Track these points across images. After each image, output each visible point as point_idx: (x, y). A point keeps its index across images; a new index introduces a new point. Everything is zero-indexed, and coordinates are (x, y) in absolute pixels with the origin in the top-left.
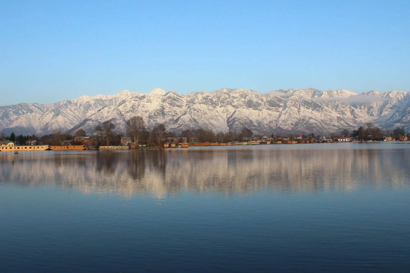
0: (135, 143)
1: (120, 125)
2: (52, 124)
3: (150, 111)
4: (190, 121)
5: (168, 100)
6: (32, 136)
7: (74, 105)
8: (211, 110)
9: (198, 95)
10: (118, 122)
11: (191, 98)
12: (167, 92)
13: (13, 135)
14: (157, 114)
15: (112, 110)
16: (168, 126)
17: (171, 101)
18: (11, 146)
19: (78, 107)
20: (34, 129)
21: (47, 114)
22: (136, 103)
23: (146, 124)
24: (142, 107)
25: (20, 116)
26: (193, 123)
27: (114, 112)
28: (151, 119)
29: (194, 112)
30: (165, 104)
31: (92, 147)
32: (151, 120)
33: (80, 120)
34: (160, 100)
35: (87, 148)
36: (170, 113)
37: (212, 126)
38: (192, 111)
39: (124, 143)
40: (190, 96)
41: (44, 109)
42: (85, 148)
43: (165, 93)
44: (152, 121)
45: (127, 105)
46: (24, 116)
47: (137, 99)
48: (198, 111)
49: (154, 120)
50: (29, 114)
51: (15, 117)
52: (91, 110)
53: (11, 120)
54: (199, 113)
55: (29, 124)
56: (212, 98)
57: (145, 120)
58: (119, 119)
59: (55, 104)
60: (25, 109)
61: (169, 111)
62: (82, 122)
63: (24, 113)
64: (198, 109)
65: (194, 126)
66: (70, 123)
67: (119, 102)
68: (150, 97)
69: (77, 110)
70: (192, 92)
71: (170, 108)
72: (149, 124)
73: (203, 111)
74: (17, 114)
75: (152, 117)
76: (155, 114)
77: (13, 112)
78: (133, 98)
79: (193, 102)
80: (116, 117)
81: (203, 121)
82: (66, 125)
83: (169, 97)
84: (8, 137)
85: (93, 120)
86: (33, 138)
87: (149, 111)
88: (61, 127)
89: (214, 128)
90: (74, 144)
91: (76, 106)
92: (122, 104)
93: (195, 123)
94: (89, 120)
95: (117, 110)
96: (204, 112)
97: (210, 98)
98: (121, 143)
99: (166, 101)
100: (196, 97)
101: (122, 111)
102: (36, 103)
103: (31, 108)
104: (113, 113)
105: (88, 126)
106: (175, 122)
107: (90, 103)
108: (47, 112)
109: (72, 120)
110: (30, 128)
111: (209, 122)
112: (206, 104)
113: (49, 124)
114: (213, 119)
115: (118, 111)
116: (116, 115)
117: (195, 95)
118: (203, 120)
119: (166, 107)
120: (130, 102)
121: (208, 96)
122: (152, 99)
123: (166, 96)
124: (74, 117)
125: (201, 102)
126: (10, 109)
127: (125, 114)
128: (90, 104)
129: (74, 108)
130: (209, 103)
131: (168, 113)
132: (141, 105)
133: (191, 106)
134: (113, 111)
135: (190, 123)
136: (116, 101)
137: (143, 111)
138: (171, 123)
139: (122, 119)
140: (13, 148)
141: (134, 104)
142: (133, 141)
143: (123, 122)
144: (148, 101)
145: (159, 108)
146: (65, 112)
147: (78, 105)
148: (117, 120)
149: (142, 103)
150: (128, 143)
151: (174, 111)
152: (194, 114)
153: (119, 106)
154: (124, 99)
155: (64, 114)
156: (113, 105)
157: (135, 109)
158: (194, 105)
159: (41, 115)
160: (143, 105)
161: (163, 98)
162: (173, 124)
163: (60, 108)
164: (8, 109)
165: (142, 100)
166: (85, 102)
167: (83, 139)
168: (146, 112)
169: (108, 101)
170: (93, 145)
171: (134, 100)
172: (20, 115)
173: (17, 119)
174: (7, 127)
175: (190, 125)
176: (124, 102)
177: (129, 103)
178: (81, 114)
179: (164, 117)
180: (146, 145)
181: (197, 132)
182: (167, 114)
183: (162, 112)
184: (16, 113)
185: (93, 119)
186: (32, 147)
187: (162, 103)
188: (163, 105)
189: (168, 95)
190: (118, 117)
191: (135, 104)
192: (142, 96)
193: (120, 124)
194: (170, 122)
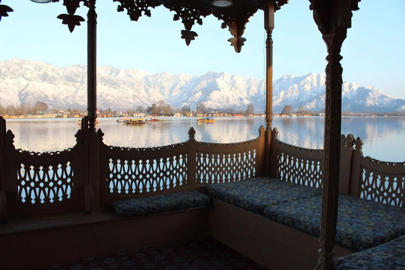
89: (3, 102)
114: (1, 92)
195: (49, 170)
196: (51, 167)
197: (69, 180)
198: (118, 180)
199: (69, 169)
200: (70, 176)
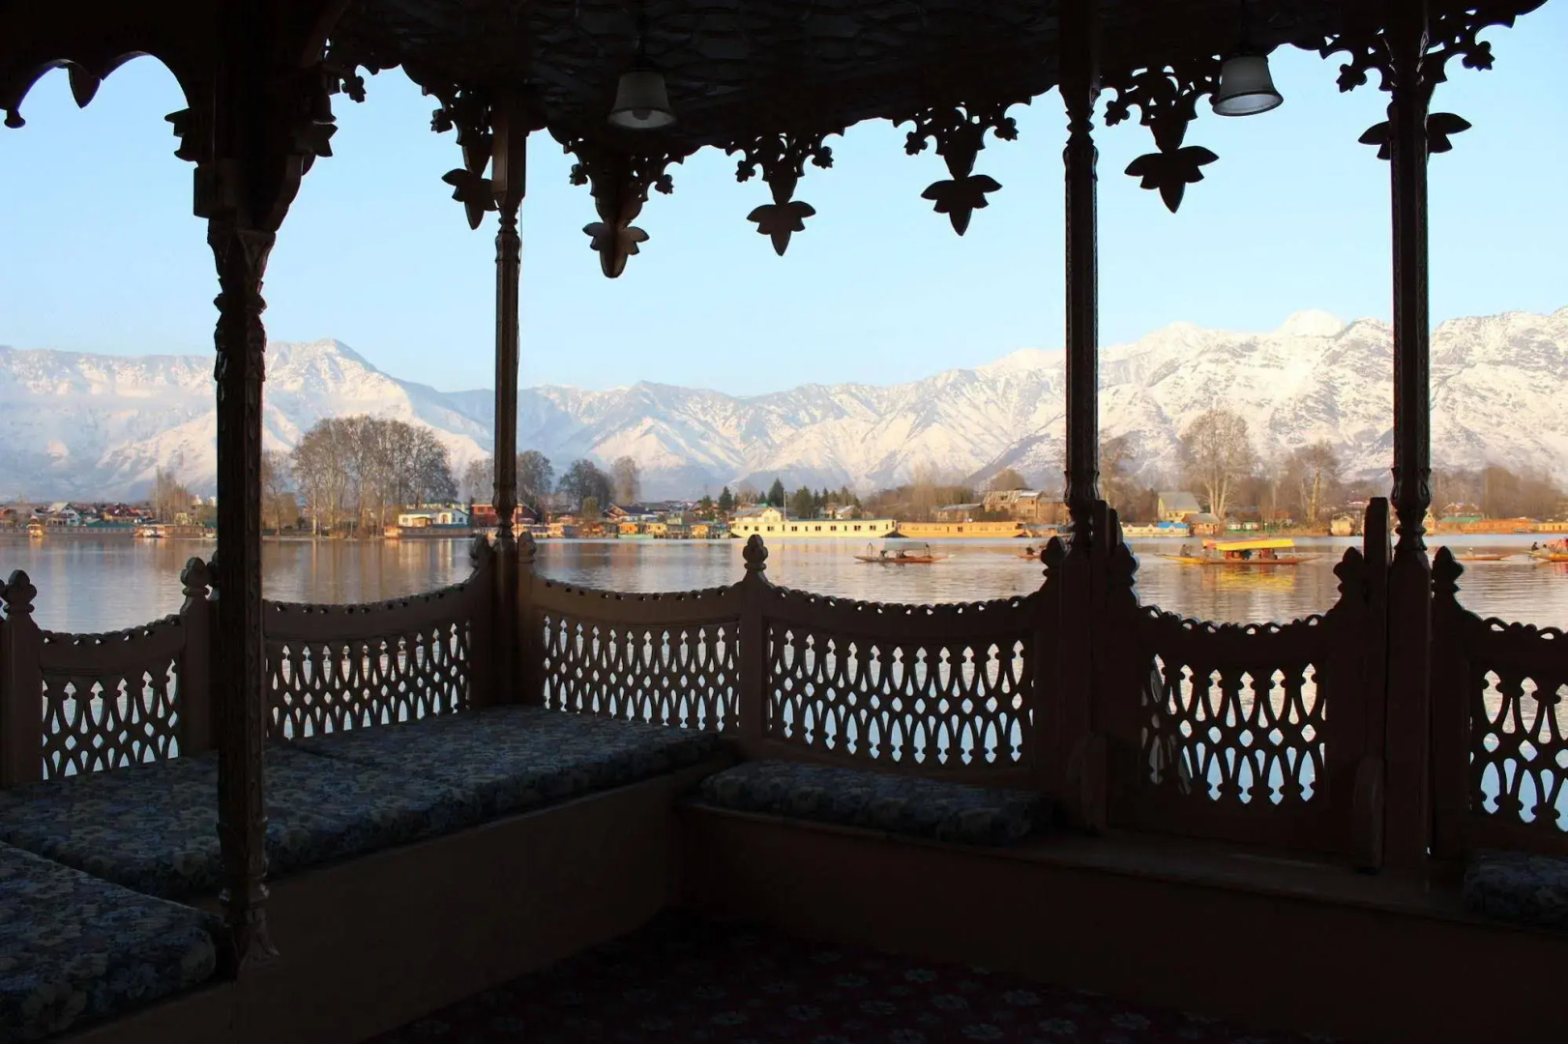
0: (1211, 515)
1: (1156, 459)
2: (907, 455)
3: (1276, 403)
4: (1447, 440)
5: (1352, 356)
6: (838, 491)
7: (984, 386)
8: (1547, 391)
9: (1482, 327)
10: (1149, 446)
11: (1451, 341)
12: (1348, 323)
13: (778, 487)
14: (1303, 413)
15: (1127, 401)
16: (1349, 461)
17: (1366, 358)
18: (771, 520)
19: (1000, 392)
20: (845, 473)
21: (891, 421)
22: (1221, 371)
23: (1260, 454)
24: (1245, 386)
25: (802, 431)
26: (1462, 448)
27: (1133, 409)
28: (1280, 433)
29: (1467, 399)
30: (1337, 371)
31: (1050, 529)
32: (1279, 436)
33: (1006, 441)
34: (1317, 357)
35: (1031, 531)
36: (1361, 409)
37: (1552, 457)
38: (1457, 396)
39: (1171, 516)
40: (1449, 336)
41: (880, 403)
42: (1020, 531)
43: (1337, 328)
44: (1283, 440)
45: (1181, 382)
46: (816, 428)
47: (1226, 356)
48: (1483, 398)
49: (1292, 435)
50: (830, 420)
51: (787, 432)
52: (1045, 401)
53: (773, 442)
54: (1486, 406)
55: (831, 456)
56: (1552, 337)
57: (1258, 440)
58: (1153, 437)
59: (920, 384)
60: (816, 406)
61: (1355, 399)
62: (1015, 449)
63: (814, 420)
64: (1482, 389)
65: (1465, 462)
66: (971, 452)
67: (1152, 371)
68: (1275, 344)
69: (996, 403)
70: (1458, 319)
71: (1361, 389)
72: (1273, 454)
73: (1510, 395)
74: (792, 424)
75: (1285, 425)
76: (1296, 414)
77: (780, 416)
78: (1208, 351)
79: (1461, 360)
80: (1139, 428)
81: (1507, 437)
82: (957, 459)
83: (1356, 345)
84: (763, 495)
85: (1054, 440)
86: (844, 498)
87: (1270, 401)
88: (940, 466)
89: (1558, 468)
90: (983, 515)
91: (994, 389)
92: (1166, 376)
93: (1469, 447)
94: (1041, 439)
95: (1145, 401)
96: (1514, 399)
97: (1541, 338)
98: (1156, 515)
99: (1342, 361)
100: (1477, 337)
101: (1166, 404)
102: (856, 385)
103: (836, 401)
104: (1130, 413)
105: (1035, 462)
106: (1381, 445)
107: (1043, 376)
108: (890, 412)
109: (977, 440)
110: (833, 469)
111: (1536, 442)
112: (1523, 367)
113: (899, 457)
114: (1554, 429)
115: (1148, 403)
116: (1143, 419)
117: (1473, 329)
118: (1507, 434)
119: (1343, 384)
120: (1195, 368)
121: (1531, 332)
122: (1283, 353)
123: (1343, 341)
124: (985, 429)
125: (1500, 358)
126: (772, 407)
127: (1177, 417)
128: (1043, 379)
129: (985, 399)
130: (1536, 360)
131: (1353, 408)
132: (1239, 379)
133: (1450, 376)
134: (1130, 403)
135: (1449, 446)
136: (1140, 366)
137: (1249, 403)
138: (1363, 448)
139: (1164, 436)
140: (778, 527)
141: (1211, 376)
142: (1206, 509)
143: (1169, 447)
144: (1265, 362)
145: (1313, 387)
146: (953, 413)
147: (1000, 386)
148: (1146, 438)
149: (1241, 371)
150: (1183, 514)
151: (1377, 401)
152: (1466, 408)
153: (1152, 384)
154: (1173, 356)
155: (949, 420)
156: (1128, 382)
157: (1216, 393)
158: (1465, 371)
159: (873, 426)
160: (1247, 378)
161: (1330, 349)
162: (1372, 452)
163: (937, 397)
164: (766, 406)
165: (1242, 360)
166: (1026, 373)
167: (1016, 501)
168: (1260, 405)
169: (1110, 366)
170: (1054, 522)
171: (1211, 361)
172: (802, 425)
173: (791, 440)
174: (761, 469)
175: (1448, 455)
176: (1172, 367)
177: (1193, 371)
178: (1010, 416)
179: (1335, 425)
180: (1255, 526)
181: (1477, 480)
182: (1348, 412)
183: (1325, 404)
184: (791, 420)
185: (1053, 437)
186: (840, 526)
187: (1323, 368)
188: (1331, 374)
189: (1353, 334)
190: (1150, 425)
191: (1215, 374)
192: (1242, 345)
193: (1156, 453)
194: (1360, 445)
195: (1241, 686)
196: (1247, 679)
197: (1309, 733)
198: (1522, 764)
199: (1309, 692)
200: (1313, 719)
